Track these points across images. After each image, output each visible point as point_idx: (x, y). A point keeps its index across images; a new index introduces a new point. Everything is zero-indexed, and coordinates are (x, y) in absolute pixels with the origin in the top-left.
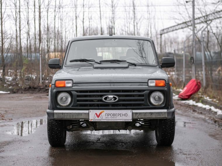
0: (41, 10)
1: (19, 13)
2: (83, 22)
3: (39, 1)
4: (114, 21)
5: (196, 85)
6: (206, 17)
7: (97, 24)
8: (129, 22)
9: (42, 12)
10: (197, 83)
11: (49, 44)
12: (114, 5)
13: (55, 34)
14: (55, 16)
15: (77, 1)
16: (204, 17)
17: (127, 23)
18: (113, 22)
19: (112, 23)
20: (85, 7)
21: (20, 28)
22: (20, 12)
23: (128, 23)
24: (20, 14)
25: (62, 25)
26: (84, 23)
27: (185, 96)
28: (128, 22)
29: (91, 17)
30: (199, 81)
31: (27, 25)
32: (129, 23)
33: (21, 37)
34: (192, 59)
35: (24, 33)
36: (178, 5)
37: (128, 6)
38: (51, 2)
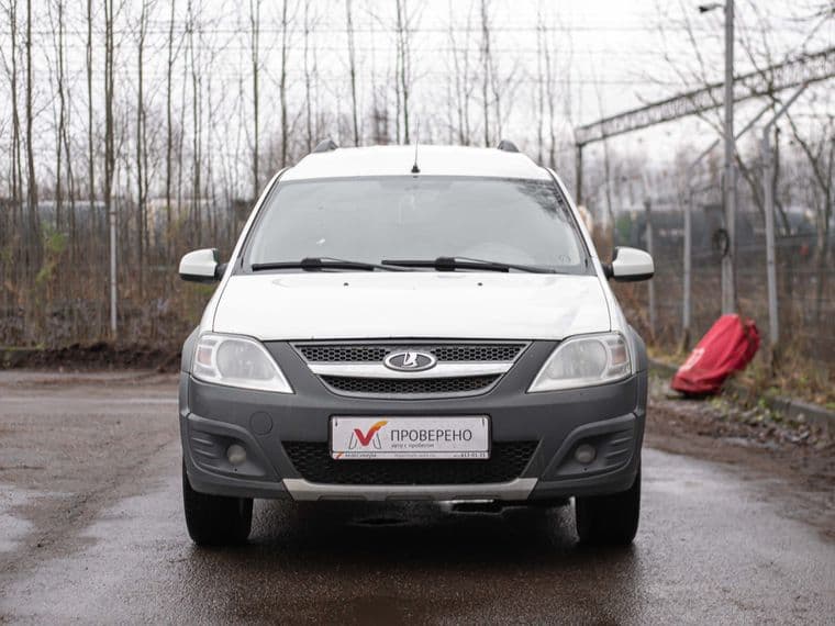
0: (117, 38)
1: (25, 50)
2: (282, 87)
3: (106, 2)
4: (405, 87)
5: (744, 337)
6: (768, 75)
7: (338, 96)
8: (465, 89)
9: (119, 46)
10: (747, 329)
11: (146, 174)
12: (407, 23)
13: (170, 134)
14: (170, 64)
15: (259, 3)
16: (762, 73)
17: (459, 94)
18: (401, 88)
19: (398, 93)
20: (289, 27)
21: (29, 108)
22: (29, 45)
23: (463, 95)
24: (29, 54)
25: (198, 100)
26: (287, 93)
27: (699, 381)
28: (461, 90)
29: (315, 69)
30: (751, 323)
31: (59, 95)
32: (467, 96)
33: (35, 145)
34: (723, 236)
35: (48, 130)
36: (660, 28)
37: (461, 29)
38: (153, 8)
